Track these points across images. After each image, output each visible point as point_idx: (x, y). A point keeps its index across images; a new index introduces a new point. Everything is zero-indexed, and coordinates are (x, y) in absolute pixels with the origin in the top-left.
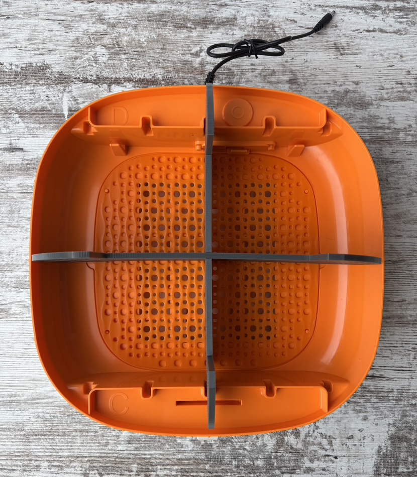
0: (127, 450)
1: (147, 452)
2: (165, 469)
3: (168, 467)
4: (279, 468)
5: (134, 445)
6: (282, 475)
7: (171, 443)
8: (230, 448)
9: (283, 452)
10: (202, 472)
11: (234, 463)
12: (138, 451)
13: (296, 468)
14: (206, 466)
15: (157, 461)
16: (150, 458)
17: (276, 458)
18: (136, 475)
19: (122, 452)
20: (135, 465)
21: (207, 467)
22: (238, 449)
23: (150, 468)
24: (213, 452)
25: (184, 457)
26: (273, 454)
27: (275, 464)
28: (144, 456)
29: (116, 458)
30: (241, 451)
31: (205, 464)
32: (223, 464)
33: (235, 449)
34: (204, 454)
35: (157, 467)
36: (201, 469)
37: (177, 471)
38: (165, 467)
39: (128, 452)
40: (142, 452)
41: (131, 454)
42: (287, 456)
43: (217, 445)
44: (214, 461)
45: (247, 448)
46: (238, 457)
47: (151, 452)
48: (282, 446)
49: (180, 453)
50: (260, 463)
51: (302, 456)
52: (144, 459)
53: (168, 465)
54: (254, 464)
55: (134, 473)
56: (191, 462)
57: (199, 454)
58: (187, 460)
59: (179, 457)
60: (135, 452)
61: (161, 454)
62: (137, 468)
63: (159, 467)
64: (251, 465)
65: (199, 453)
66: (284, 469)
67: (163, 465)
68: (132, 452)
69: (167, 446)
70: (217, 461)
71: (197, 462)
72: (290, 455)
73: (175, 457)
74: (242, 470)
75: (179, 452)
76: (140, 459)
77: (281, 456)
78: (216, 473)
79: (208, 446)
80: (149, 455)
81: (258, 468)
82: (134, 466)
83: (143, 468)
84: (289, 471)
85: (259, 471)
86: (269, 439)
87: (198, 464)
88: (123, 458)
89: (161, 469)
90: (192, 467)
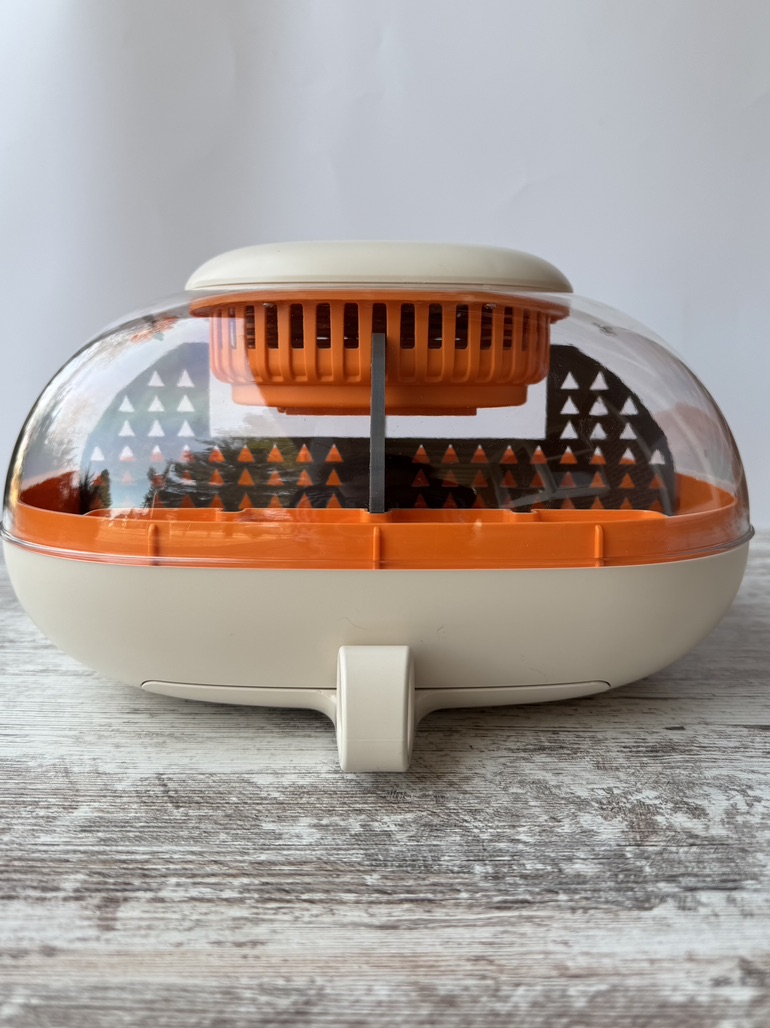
0: (67, 843)
1: (141, 849)
2: (195, 884)
3: (213, 880)
4: (671, 879)
5: (100, 834)
6: (688, 894)
7: (239, 832)
8: (458, 838)
9: (664, 844)
10: (349, 891)
11: (478, 869)
12: (108, 846)
13: (737, 877)
14: (367, 877)
15: (172, 866)
16: (147, 861)
17: (642, 856)
18: (65, 899)
19: (45, 848)
20: (80, 877)
21: (372, 879)
22: (491, 841)
23: (137, 882)
24: (393, 848)
25: (280, 858)
26: (628, 849)
27: (648, 869)
28: (124, 857)
29: (11, 861)
30: (502, 845)
31: (364, 872)
32: (439, 873)
33: (477, 840)
34: (362, 852)
35: (163, 879)
36: (344, 883)
37: (246, 889)
38: (199, 880)
39: (70, 848)
40: (120, 848)
41: (75, 852)
42: (687, 853)
43: (411, 834)
44: (400, 866)
45: (522, 837)
46: (491, 856)
47: (155, 849)
48: (655, 832)
49: (268, 849)
50: (583, 867)
51: (743, 850)
52: (124, 862)
53: (213, 875)
54: (560, 871)
55: (61, 894)
56: (306, 868)
57: (342, 852)
58: (291, 864)
59: (263, 857)
60: (96, 848)
61: (193, 853)
62: (85, 882)
63: (173, 880)
64: (549, 873)
65: (340, 849)
66: (690, 881)
67: (194, 876)
68: (81, 848)
69: (223, 836)
70: (414, 866)
71: (329, 868)
72: (694, 849)
73: (246, 857)
74: (516, 885)
75: (264, 848)
76: (104, 862)
77: (660, 853)
78: (408, 892)
79: (376, 835)
80: (143, 854)
81: (579, 879)
82: (72, 877)
83: (106, 883)
84: (713, 885)
85: (587, 886)
86: (600, 819)
87: (338, 873)
88: (43, 860)
89: (178, 885)
90: (307, 879)
